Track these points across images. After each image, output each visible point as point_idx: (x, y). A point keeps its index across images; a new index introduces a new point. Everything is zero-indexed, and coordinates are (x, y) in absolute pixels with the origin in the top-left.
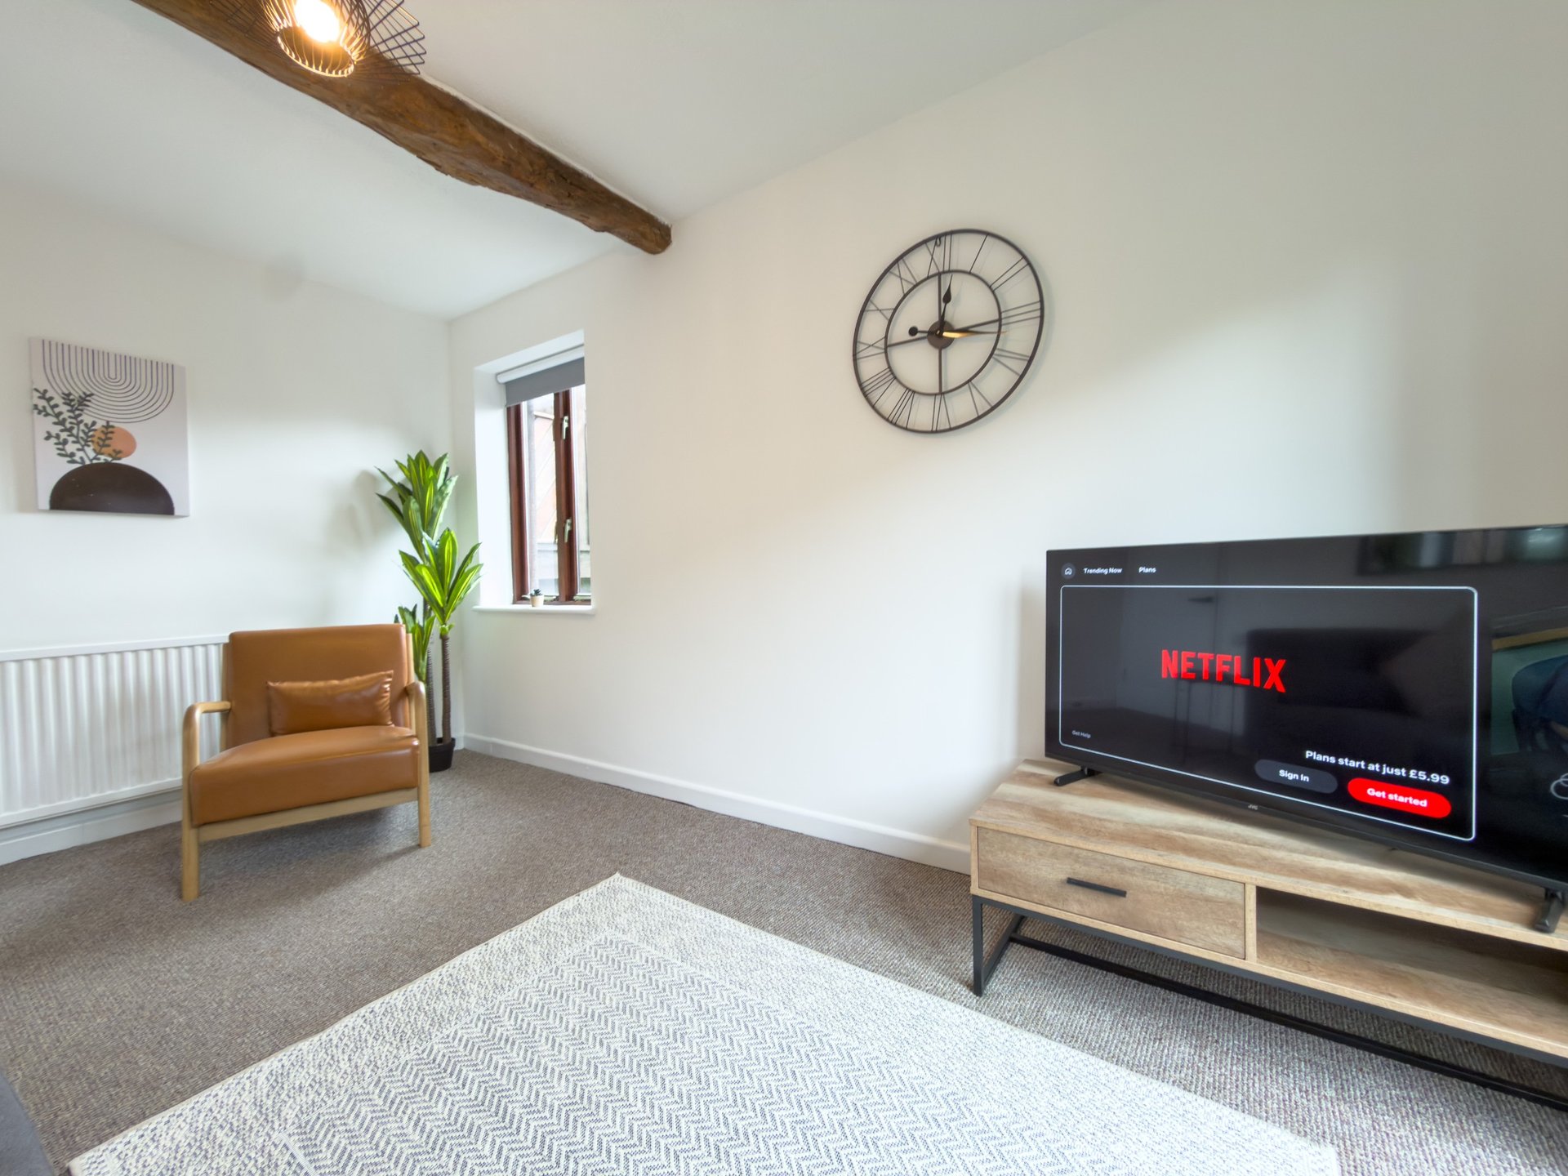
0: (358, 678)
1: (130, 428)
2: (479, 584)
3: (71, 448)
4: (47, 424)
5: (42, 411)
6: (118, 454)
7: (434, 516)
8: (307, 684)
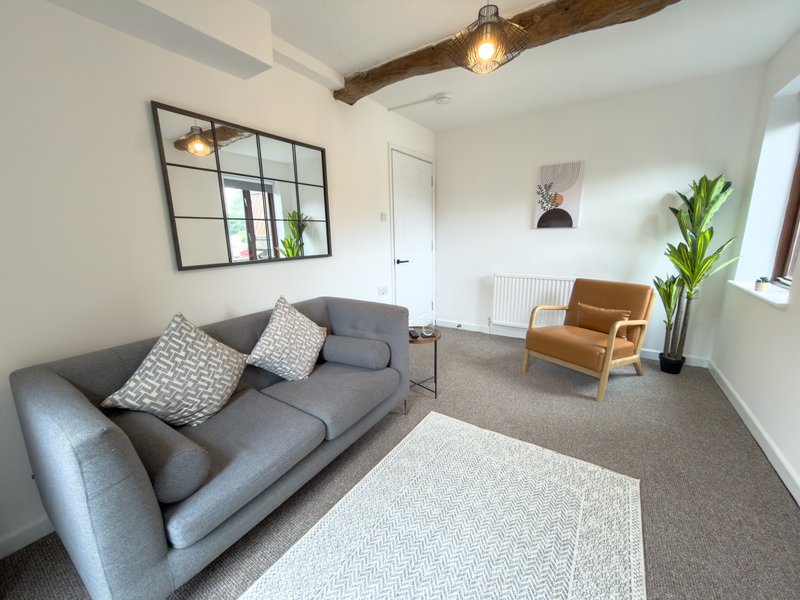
0: (613, 311)
1: (562, 194)
2: (737, 260)
3: (545, 205)
4: (540, 198)
5: (538, 193)
6: (558, 205)
7: (701, 220)
8: (591, 307)
